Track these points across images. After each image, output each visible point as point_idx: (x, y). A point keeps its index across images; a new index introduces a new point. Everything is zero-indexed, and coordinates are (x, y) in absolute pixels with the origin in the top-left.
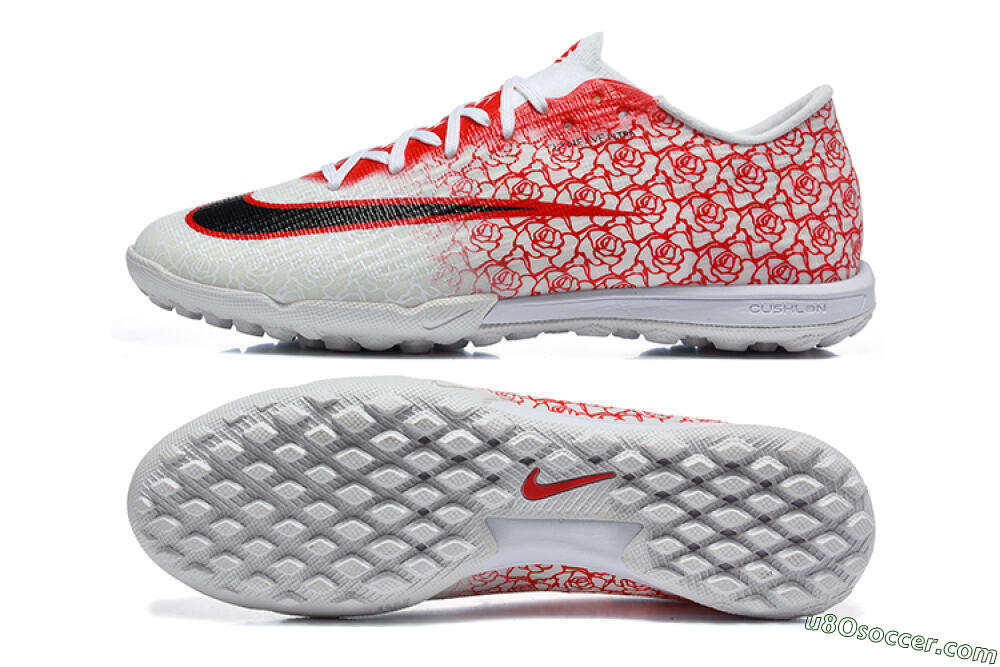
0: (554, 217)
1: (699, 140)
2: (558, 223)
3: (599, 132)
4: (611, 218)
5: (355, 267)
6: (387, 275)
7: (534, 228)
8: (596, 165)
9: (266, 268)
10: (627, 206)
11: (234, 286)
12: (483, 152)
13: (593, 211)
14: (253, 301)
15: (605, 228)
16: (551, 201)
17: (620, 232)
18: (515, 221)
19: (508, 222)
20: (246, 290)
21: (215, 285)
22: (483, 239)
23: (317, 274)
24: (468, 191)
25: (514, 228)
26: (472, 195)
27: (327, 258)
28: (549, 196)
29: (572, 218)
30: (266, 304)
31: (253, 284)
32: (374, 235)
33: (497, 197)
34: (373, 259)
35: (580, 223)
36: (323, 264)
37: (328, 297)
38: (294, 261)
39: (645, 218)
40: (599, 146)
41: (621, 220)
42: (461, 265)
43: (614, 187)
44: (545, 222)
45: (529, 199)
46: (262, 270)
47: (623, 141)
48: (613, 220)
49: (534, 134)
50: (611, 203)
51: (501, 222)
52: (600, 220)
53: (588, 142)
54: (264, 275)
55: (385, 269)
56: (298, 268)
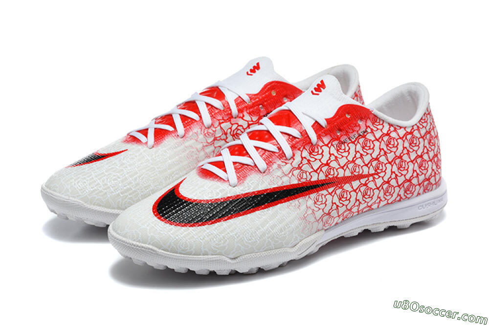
0: (345, 184)
1: (392, 129)
2: (347, 187)
3: (354, 134)
4: (367, 179)
5: (267, 232)
6: (283, 233)
7: (339, 191)
8: (356, 152)
9: (222, 241)
10: (372, 171)
11: (206, 254)
12: (305, 154)
13: (360, 177)
14: (218, 260)
15: (366, 185)
16: (343, 176)
17: (371, 185)
18: (330, 190)
19: (328, 191)
20: (212, 255)
21: (194, 255)
22: (319, 203)
23: (250, 240)
24: (305, 178)
25: (330, 194)
26: (308, 179)
27: (252, 230)
28: (341, 173)
29: (352, 182)
30: (225, 261)
31: (216, 251)
32: (270, 212)
33: (320, 179)
34: (274, 226)
35: (356, 184)
36: (252, 234)
37: (256, 251)
38: (236, 235)
39: (379, 175)
40: (355, 141)
41: (371, 178)
42: (313, 220)
43: (365, 162)
44: (342, 187)
45: (333, 177)
46: (220, 243)
47: (364, 136)
48: (368, 179)
49: (326, 140)
50: (366, 170)
51: (324, 192)
52: (363, 181)
53: (350, 140)
54: (222, 245)
55: (281, 231)
56: (240, 238)
